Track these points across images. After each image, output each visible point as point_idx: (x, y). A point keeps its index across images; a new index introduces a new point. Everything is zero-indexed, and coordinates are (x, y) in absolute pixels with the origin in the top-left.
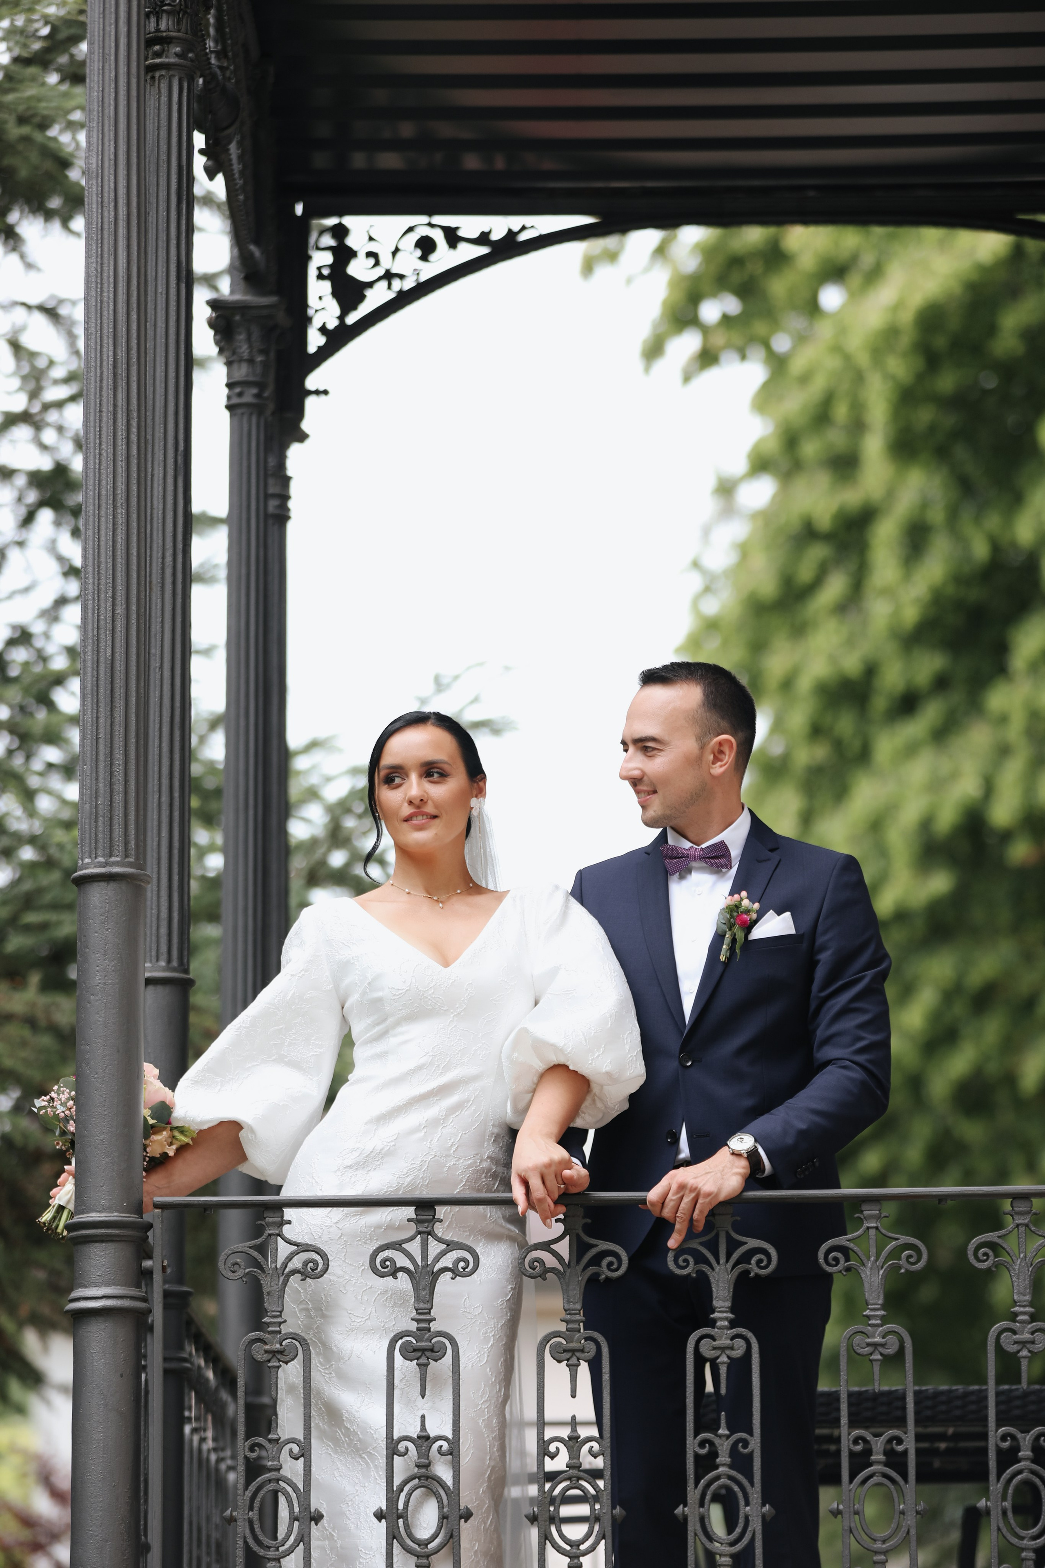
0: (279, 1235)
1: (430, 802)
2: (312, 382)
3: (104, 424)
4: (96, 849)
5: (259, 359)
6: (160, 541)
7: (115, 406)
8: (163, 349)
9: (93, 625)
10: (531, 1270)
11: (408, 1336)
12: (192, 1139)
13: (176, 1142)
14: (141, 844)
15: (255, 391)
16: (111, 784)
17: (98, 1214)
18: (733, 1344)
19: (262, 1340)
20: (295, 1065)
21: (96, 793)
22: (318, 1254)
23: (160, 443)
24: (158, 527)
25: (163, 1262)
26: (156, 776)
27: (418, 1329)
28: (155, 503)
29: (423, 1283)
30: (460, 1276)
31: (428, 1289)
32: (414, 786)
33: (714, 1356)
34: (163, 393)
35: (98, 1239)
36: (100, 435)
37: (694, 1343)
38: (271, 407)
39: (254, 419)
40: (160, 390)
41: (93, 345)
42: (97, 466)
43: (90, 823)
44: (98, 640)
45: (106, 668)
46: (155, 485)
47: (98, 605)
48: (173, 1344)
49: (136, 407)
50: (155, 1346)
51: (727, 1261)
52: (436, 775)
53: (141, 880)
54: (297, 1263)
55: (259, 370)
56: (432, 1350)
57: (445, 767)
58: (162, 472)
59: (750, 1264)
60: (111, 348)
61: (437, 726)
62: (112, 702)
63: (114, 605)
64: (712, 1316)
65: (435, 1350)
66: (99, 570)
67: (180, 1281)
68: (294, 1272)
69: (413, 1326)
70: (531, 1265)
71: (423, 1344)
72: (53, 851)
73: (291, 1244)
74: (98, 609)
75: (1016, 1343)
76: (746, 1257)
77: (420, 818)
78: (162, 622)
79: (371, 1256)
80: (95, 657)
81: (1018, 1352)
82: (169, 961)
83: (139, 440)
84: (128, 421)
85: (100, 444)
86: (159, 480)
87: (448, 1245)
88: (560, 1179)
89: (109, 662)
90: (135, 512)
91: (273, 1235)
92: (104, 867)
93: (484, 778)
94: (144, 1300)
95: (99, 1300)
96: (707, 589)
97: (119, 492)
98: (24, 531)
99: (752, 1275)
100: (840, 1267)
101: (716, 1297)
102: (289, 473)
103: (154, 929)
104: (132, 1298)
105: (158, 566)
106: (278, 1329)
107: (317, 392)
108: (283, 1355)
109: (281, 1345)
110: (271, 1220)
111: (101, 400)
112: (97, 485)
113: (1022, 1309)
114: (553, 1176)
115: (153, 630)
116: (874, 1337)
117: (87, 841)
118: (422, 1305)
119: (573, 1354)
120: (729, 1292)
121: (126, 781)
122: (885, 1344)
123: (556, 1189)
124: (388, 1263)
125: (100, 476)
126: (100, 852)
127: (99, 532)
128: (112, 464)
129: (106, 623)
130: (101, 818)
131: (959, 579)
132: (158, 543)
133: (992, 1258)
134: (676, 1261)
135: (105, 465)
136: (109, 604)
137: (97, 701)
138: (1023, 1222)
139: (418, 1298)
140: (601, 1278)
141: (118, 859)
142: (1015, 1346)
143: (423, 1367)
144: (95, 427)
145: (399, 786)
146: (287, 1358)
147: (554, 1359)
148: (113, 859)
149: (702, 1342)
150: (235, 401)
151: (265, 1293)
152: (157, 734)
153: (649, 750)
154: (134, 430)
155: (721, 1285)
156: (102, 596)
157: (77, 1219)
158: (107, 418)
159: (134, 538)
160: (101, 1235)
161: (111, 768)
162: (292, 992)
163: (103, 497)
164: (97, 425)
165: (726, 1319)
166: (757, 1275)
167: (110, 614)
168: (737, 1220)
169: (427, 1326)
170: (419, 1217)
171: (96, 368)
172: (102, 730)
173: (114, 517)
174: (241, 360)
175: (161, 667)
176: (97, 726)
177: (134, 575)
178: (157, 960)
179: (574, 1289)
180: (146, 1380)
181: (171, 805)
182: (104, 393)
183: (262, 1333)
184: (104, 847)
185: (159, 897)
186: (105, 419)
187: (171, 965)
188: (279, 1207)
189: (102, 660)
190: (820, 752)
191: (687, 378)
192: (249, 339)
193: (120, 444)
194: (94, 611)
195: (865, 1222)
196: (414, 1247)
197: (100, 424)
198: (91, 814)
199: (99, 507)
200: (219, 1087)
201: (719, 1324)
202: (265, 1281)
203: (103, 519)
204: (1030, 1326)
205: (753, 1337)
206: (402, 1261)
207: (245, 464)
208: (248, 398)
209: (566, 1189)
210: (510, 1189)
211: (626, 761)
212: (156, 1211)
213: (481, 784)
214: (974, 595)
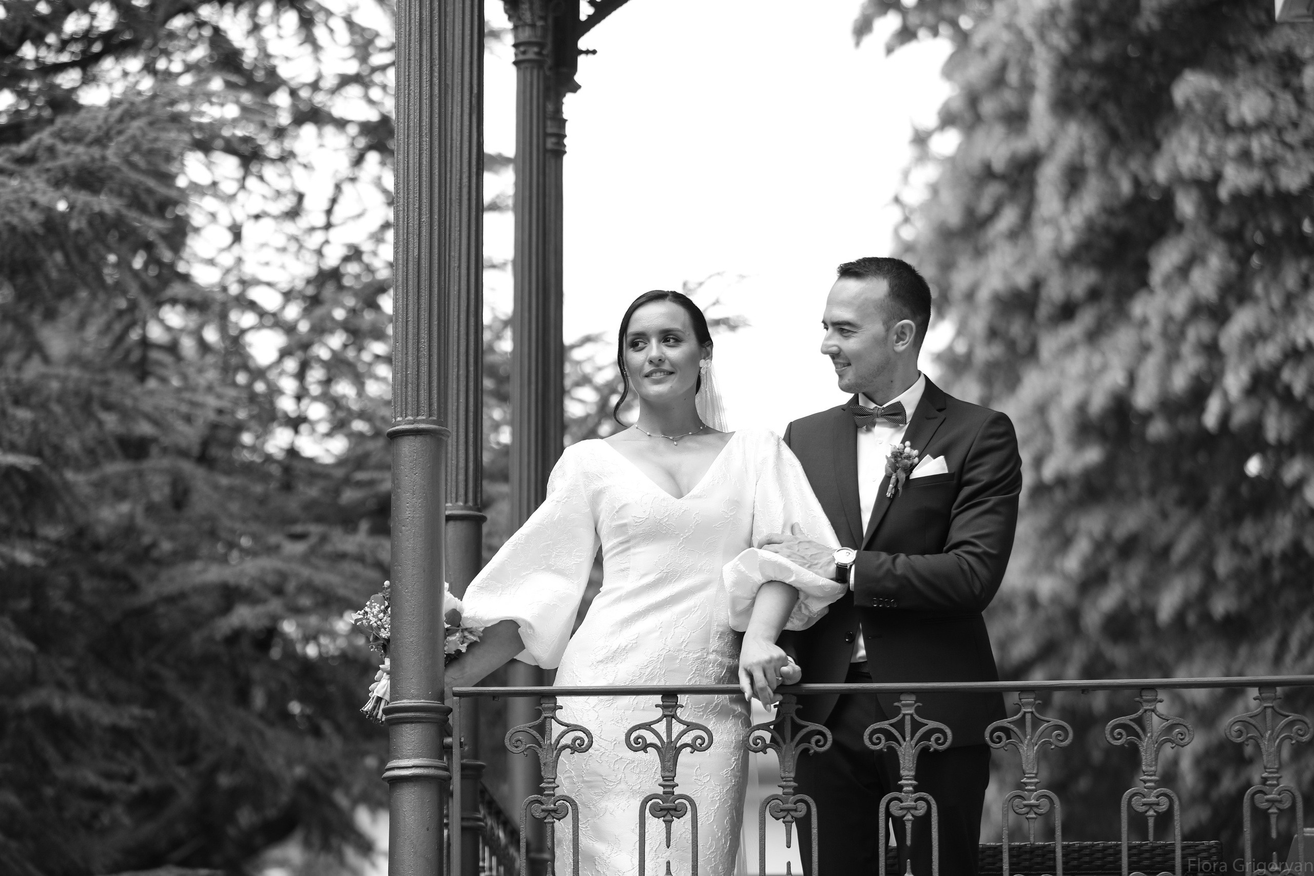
0: (553, 718)
1: (666, 361)
2: (583, 43)
3: (412, 70)
4: (406, 409)
5: (540, 23)
6: (458, 166)
7: (421, 55)
8: (461, 12)
9: (404, 231)
10: (754, 746)
11: (656, 798)
12: (479, 637)
13: (467, 641)
14: (442, 406)
15: (536, 49)
16: (418, 358)
17: (409, 701)
18: (916, 805)
19: (540, 801)
20: (560, 572)
21: (406, 365)
22: (584, 733)
23: (458, 87)
24: (456, 154)
25: (460, 739)
26: (455, 354)
27: (664, 793)
28: (454, 135)
29: (668, 756)
30: (697, 751)
31: (672, 761)
32: (654, 349)
33: (901, 815)
34: (460, 48)
35: (409, 720)
36: (409, 78)
37: (885, 804)
38: (549, 62)
39: (535, 72)
40: (458, 45)
41: (403, 6)
42: (407, 104)
43: (402, 389)
44: (407, 243)
45: (414, 265)
46: (455, 121)
47: (407, 215)
48: (469, 807)
49: (437, 56)
50: (455, 808)
51: (912, 739)
52: (672, 341)
53: (442, 435)
54: (567, 740)
55: (539, 32)
56: (675, 810)
57: (680, 334)
58: (459, 110)
59: (930, 741)
60: (418, 9)
61: (674, 302)
62: (419, 292)
63: (420, 214)
64: (899, 783)
65: (678, 809)
66: (408, 187)
67: (476, 757)
68: (566, 747)
69: (660, 790)
70: (755, 742)
71: (668, 804)
72: (378, 424)
73: (562, 725)
74: (408, 218)
75: (1144, 804)
76: (927, 736)
77: (658, 374)
78: (460, 231)
79: (627, 735)
80: (405, 256)
81: (1146, 812)
82: (466, 501)
83: (440, 82)
84: (431, 67)
85: (409, 86)
86: (457, 117)
87: (688, 726)
88: (778, 673)
89: (417, 260)
90: (437, 140)
91: (548, 717)
92: (413, 424)
93: (711, 344)
94: (446, 769)
95: (410, 769)
96: (906, 220)
97: (424, 124)
98: (356, 170)
99: (932, 749)
100: (1002, 744)
101: (903, 768)
102: (565, 116)
103: (454, 475)
104: (436, 767)
105: (456, 186)
106: (552, 792)
107: (587, 52)
108: (557, 813)
109: (555, 805)
110: (546, 706)
111: (409, 51)
112: (406, 119)
113: (1149, 778)
114: (773, 670)
115: (453, 237)
116: (1030, 800)
117: (399, 403)
118: (667, 774)
119: (788, 813)
120: (913, 763)
121: (430, 356)
122: (1039, 805)
123: (775, 681)
124: (640, 740)
125: (409, 111)
126: (409, 412)
127: (408, 156)
128: (418, 102)
129: (414, 229)
130: (410, 385)
131: (1109, 211)
132: (456, 167)
133: (1125, 736)
134: (871, 739)
135: (413, 102)
136: (416, 214)
137: (407, 291)
138: (1150, 708)
139: (664, 768)
140: (810, 752)
141: (424, 418)
142: (1143, 807)
143: (668, 823)
144: (405, 72)
145: (642, 349)
146: (559, 816)
147: (773, 817)
148: (420, 418)
149: (892, 803)
150: (521, 57)
151: (542, 764)
152: (456, 320)
153: (844, 331)
154: (436, 74)
155: (907, 758)
156: (411, 208)
157: (393, 704)
158: (414, 65)
159: (436, 161)
160: (412, 718)
161: (418, 345)
162: (558, 515)
163: (411, 129)
164: (407, 70)
165: (911, 785)
166: (936, 750)
167: (417, 222)
168: (919, 706)
169: (671, 790)
170: (665, 703)
171: (406, 25)
172: (410, 314)
173: (420, 144)
174: (525, 25)
175: (459, 267)
176: (407, 312)
177: (436, 190)
178: (457, 501)
179: (789, 761)
180: (449, 836)
181: (467, 377)
182: (412, 45)
183: (539, 796)
184: (413, 408)
185: (457, 450)
186: (412, 66)
187: (467, 505)
188: (553, 695)
189: (411, 258)
190: (997, 350)
191: (890, 50)
192: (531, 9)
193: (425, 86)
194: (404, 219)
195: (1023, 708)
196: (661, 727)
197: (409, 70)
198: (402, 382)
199: (408, 136)
200: (500, 592)
201: (905, 789)
202: (542, 754)
203: (411, 146)
204: (1155, 791)
205: (933, 799)
206: (650, 738)
207: (528, 108)
208: (531, 55)
209: (783, 681)
210: (737, 680)
211: (827, 339)
212: (455, 698)
213: (709, 348)
214: (1120, 223)
